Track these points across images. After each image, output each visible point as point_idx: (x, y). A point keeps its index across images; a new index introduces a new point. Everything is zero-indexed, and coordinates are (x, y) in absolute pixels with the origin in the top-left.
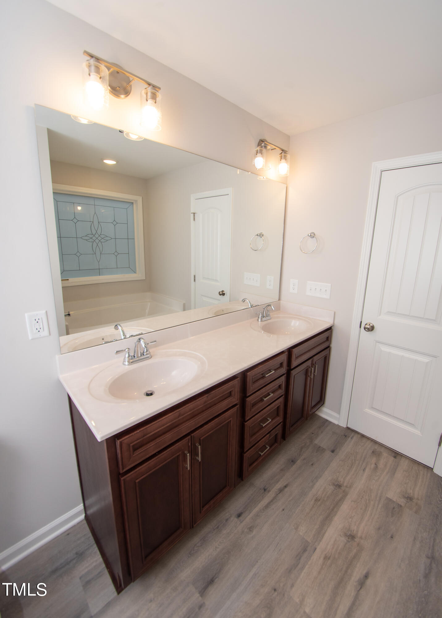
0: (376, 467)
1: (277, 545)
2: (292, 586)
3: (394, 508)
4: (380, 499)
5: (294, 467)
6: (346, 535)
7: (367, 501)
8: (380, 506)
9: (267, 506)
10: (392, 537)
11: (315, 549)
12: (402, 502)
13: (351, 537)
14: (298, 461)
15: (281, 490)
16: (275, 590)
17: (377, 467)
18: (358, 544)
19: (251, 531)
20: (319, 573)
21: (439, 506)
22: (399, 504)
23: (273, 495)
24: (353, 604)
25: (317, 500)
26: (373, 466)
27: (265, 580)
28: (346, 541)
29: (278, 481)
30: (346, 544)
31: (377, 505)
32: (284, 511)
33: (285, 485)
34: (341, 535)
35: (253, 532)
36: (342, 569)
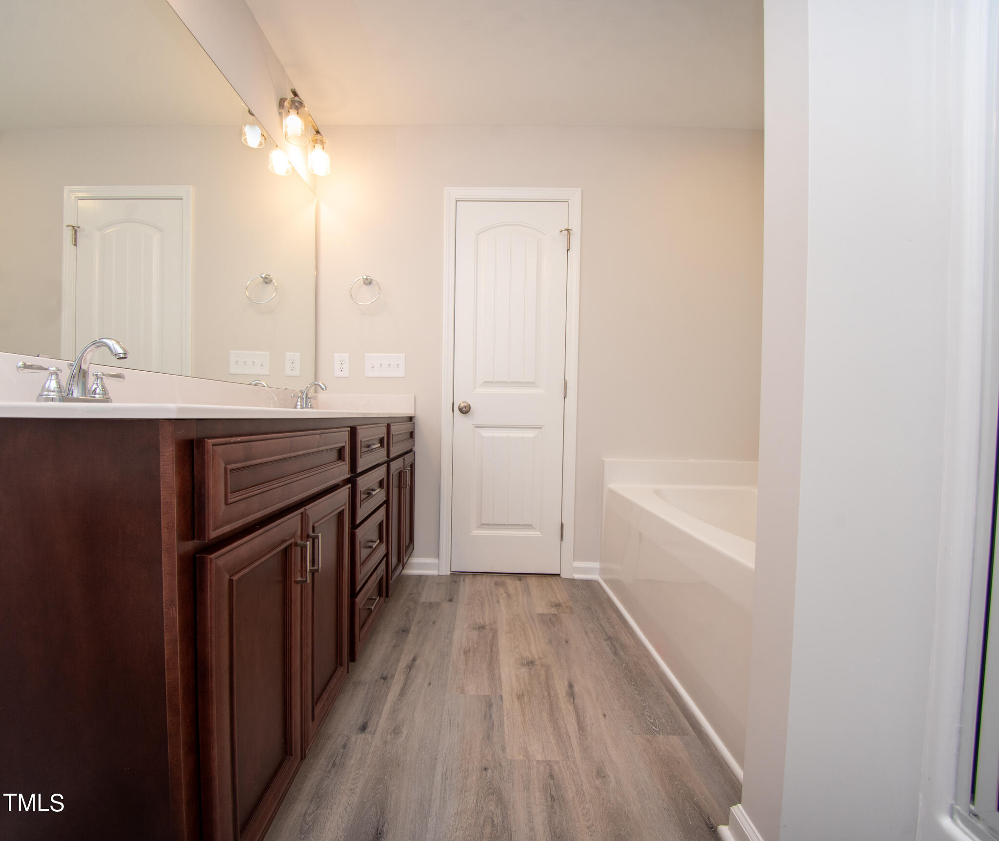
0: (509, 596)
1: (450, 724)
2: (503, 749)
3: (550, 619)
4: (533, 619)
5: (411, 637)
6: (523, 665)
7: (522, 626)
8: (537, 624)
9: (402, 693)
10: (567, 642)
11: (501, 697)
12: (553, 611)
13: (531, 663)
14: (412, 628)
15: (410, 667)
16: (485, 769)
17: (509, 594)
18: (542, 665)
19: (398, 733)
20: (523, 715)
21: (586, 600)
22: (552, 614)
23: (402, 678)
24: (578, 716)
25: (466, 652)
26: (504, 595)
27: (463, 771)
28: (527, 670)
29: (398, 660)
30: (530, 672)
31: (533, 625)
32: (432, 685)
33: (411, 658)
34: (518, 669)
35: (402, 733)
36: (543, 695)
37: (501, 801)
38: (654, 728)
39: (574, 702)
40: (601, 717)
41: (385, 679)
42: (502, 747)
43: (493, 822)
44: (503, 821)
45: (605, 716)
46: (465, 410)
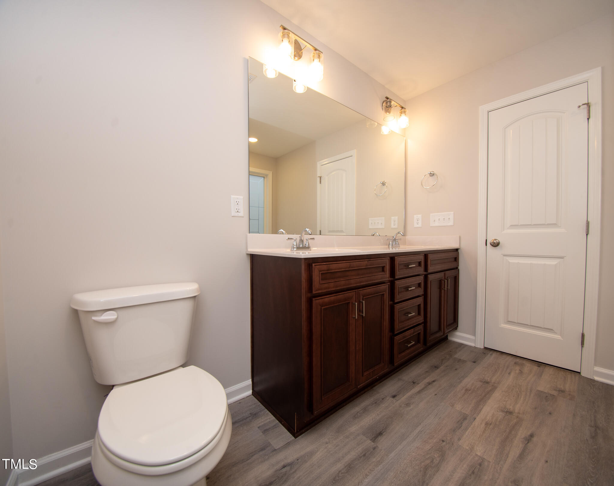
0: (521, 372)
1: (436, 415)
2: (459, 439)
3: (547, 397)
4: (531, 391)
5: (438, 371)
6: (502, 411)
7: (519, 392)
8: (532, 395)
9: (419, 392)
10: (550, 414)
11: (475, 419)
12: (555, 393)
13: (509, 413)
14: (441, 367)
15: (429, 384)
16: (443, 441)
18: (517, 417)
19: (408, 406)
20: (484, 433)
22: (551, 394)
23: (423, 386)
24: (524, 451)
25: (467, 390)
27: (431, 435)
29: (425, 378)
30: (505, 416)
31: (528, 394)
32: (436, 396)
33: (432, 380)
34: (497, 412)
35: (410, 406)
36: (506, 431)
37: (443, 456)
39: (526, 445)
41: (414, 383)
42: (459, 438)
43: (433, 460)
44: (438, 464)
45: (547, 462)
46: (496, 245)
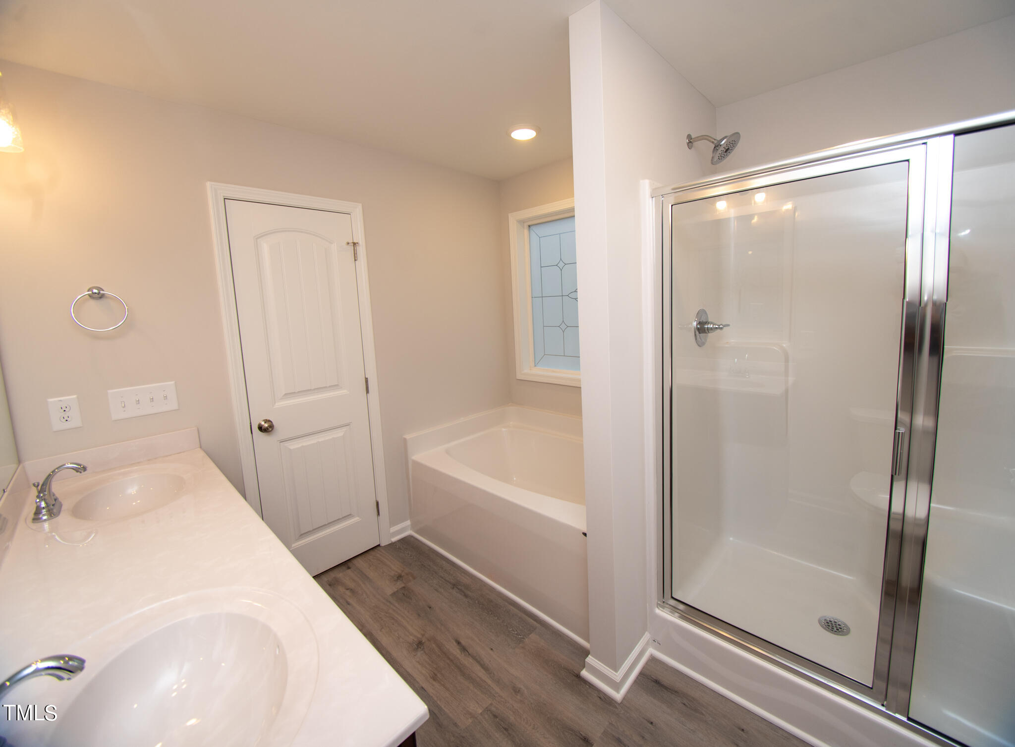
2: (455, 724)
3: (404, 594)
4: (390, 602)
6: (416, 650)
7: (387, 615)
8: (397, 605)
10: (430, 608)
12: (400, 585)
13: (420, 644)
17: (351, 589)
18: (429, 640)
20: (448, 689)
21: (415, 560)
22: (401, 589)
24: (478, 662)
28: (422, 652)
30: (425, 652)
31: (395, 608)
34: (415, 656)
36: (448, 664)
38: (520, 636)
39: (469, 654)
40: (491, 652)
45: (492, 649)
